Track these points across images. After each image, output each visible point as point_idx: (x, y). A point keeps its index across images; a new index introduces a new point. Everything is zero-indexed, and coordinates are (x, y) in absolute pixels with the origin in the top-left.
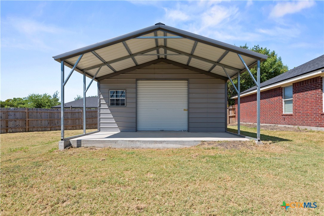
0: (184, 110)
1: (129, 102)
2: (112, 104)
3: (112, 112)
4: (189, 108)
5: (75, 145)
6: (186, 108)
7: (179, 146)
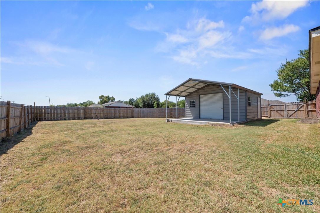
0: (222, 108)
1: (197, 105)
2: (190, 106)
3: (190, 110)
4: (223, 108)
5: (170, 121)
6: (222, 107)
7: (200, 124)
